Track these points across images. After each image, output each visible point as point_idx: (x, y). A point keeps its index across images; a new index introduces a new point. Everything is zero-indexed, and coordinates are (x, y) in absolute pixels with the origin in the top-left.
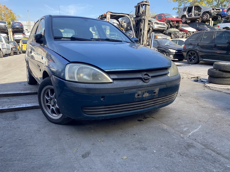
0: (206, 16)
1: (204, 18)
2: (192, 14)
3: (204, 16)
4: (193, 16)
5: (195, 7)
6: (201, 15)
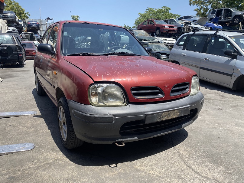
0: (238, 20)
1: (235, 22)
2: (221, 18)
3: (235, 20)
4: (223, 19)
5: (225, 10)
6: (232, 19)
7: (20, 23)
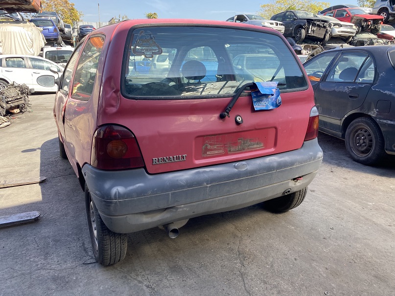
7: (66, 30)
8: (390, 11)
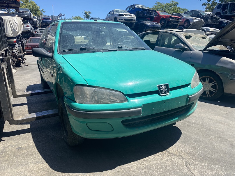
7: (34, 20)
8: (222, 14)
